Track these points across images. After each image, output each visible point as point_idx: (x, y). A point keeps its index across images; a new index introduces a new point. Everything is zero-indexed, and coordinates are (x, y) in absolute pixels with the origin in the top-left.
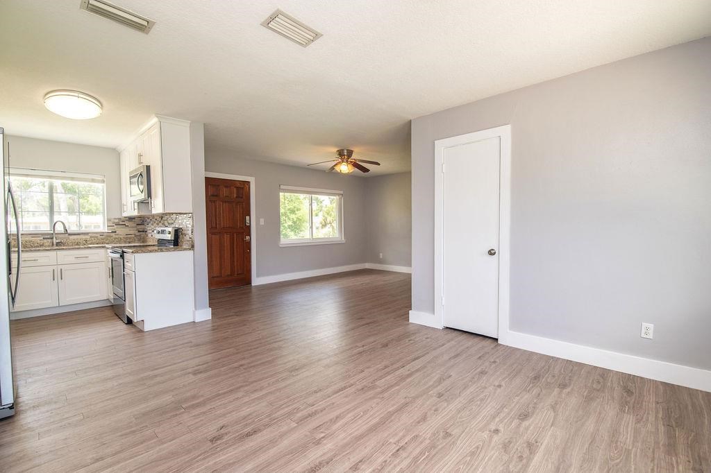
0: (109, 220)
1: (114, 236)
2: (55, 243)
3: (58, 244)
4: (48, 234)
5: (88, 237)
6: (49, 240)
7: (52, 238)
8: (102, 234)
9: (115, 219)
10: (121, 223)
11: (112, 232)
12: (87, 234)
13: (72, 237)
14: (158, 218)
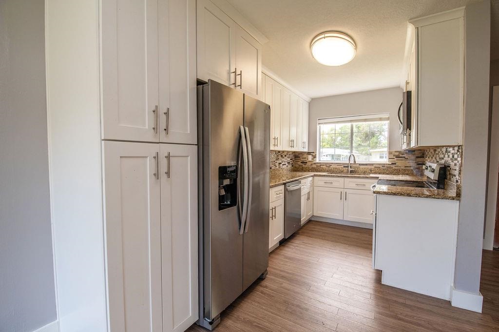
0: (390, 153)
1: (394, 168)
2: (349, 171)
3: (352, 172)
4: (346, 164)
5: (373, 167)
6: (347, 168)
7: (348, 167)
8: (383, 165)
9: (396, 152)
10: (401, 156)
11: (392, 164)
12: (372, 165)
13: (362, 167)
14: (432, 151)
